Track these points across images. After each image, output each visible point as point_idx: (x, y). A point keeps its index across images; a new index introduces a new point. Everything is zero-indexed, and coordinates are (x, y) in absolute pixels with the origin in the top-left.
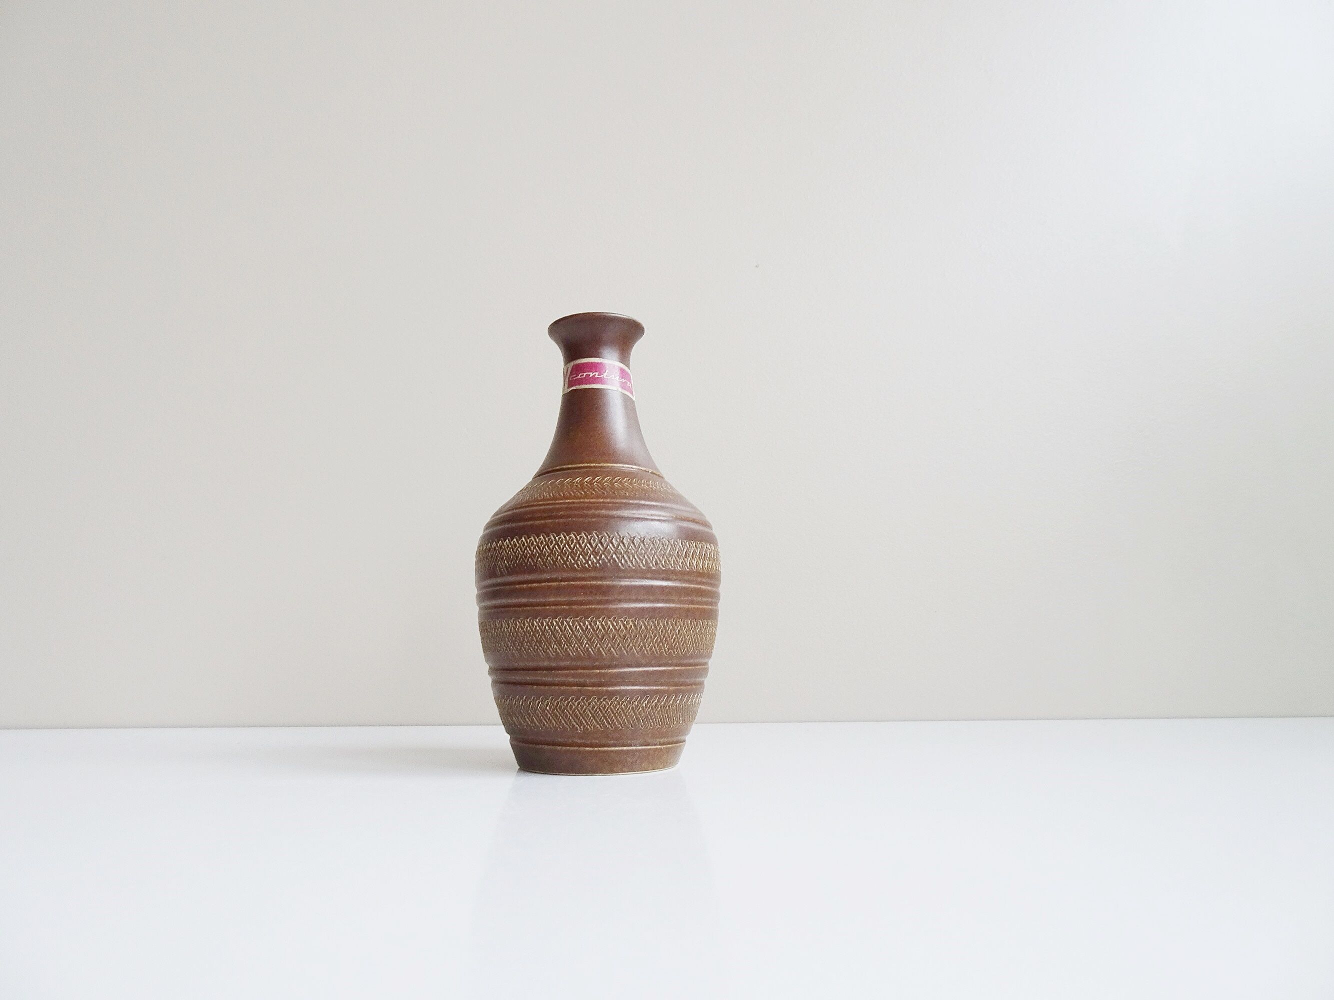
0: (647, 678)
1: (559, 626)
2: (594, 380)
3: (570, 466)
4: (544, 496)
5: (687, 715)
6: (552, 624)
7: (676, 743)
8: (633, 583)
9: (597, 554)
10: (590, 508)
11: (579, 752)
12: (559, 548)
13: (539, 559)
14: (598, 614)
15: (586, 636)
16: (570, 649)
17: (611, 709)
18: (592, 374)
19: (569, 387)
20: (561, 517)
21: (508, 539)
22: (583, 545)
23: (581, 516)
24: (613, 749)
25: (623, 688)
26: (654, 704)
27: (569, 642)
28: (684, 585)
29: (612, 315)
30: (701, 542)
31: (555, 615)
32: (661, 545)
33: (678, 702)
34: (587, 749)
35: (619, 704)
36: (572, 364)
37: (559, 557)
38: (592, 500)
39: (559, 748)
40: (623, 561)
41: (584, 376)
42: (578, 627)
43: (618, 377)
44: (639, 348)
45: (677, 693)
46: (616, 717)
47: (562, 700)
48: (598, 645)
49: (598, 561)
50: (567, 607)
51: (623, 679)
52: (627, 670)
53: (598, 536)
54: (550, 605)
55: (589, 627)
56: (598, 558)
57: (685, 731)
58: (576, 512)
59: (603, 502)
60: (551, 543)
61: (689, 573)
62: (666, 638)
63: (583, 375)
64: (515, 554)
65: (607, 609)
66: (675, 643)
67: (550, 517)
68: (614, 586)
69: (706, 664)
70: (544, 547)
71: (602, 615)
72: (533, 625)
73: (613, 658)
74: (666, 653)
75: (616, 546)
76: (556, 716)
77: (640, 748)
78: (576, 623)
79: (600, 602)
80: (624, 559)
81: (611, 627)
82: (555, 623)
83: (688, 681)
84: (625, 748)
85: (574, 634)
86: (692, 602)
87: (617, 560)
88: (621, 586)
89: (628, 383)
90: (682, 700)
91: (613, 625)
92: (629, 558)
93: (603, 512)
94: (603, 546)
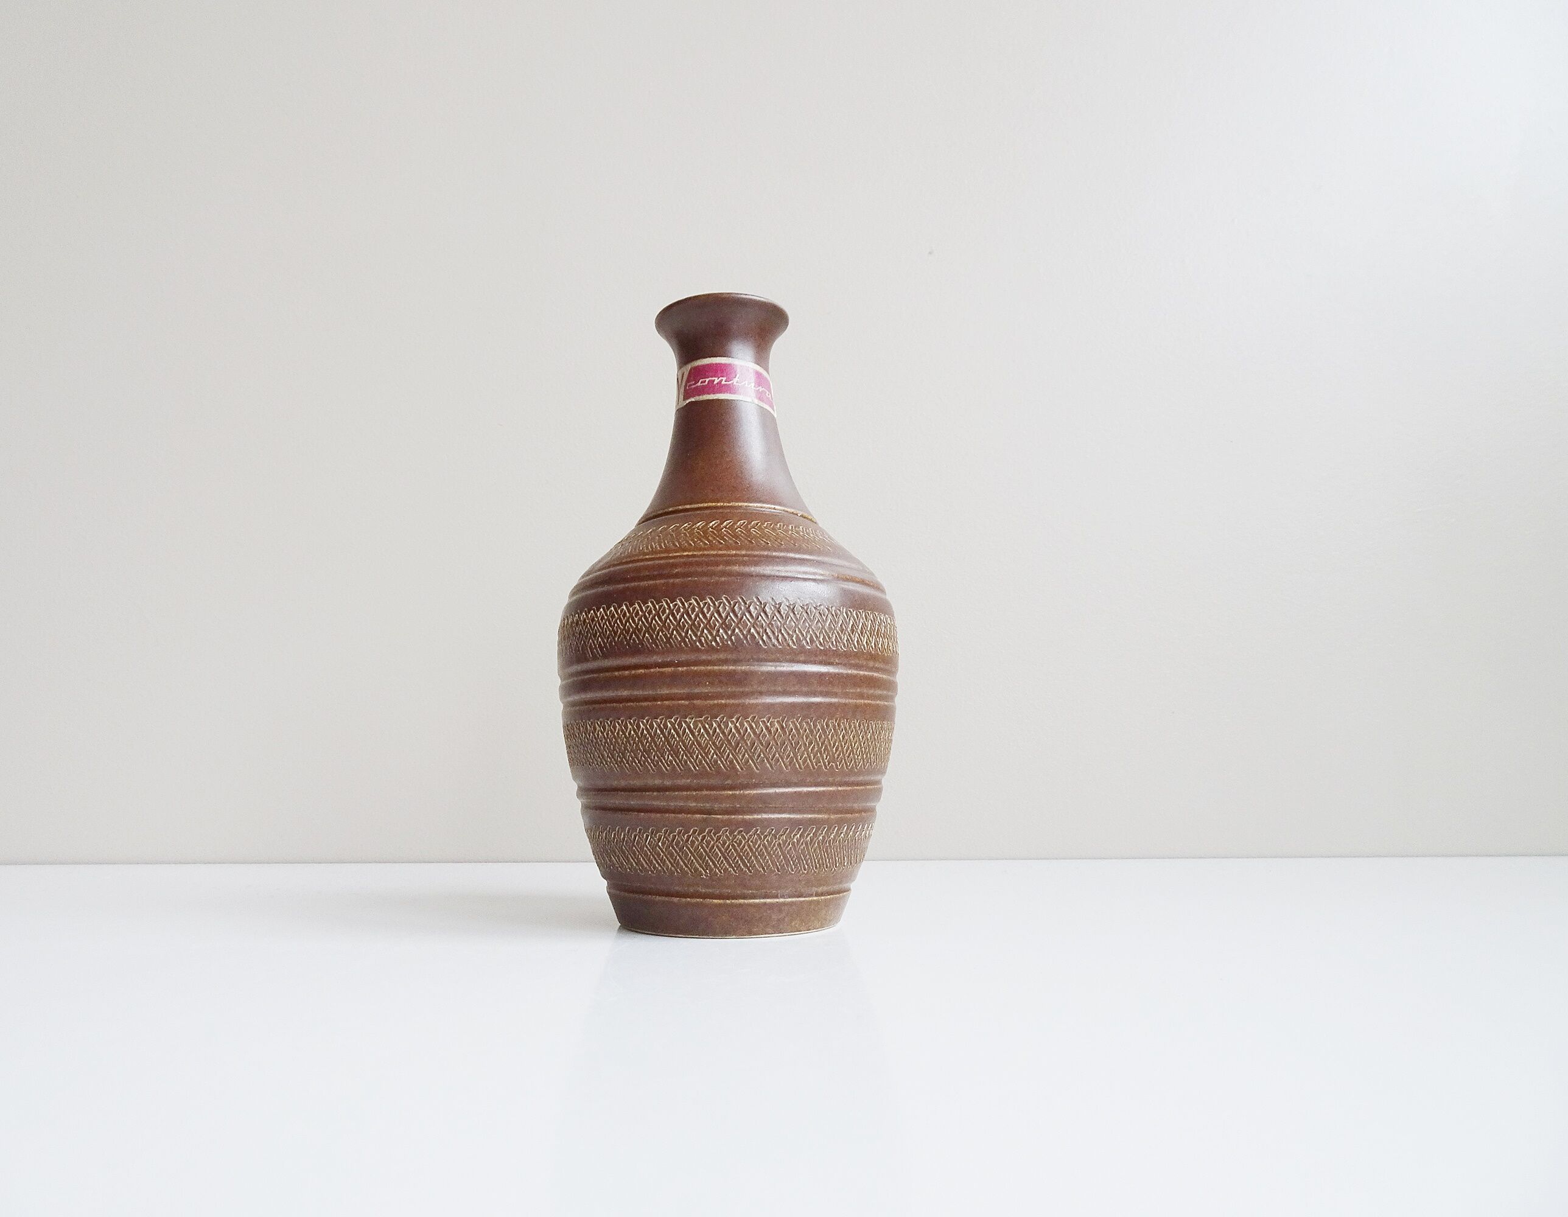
0: (798, 803)
1: (675, 729)
2: (721, 388)
3: (688, 507)
4: (652, 547)
5: (853, 854)
6: (666, 726)
7: (839, 892)
8: (779, 669)
9: (728, 627)
10: (717, 564)
11: (706, 906)
12: (675, 618)
13: (647, 635)
14: (731, 712)
15: (714, 743)
16: (691, 762)
17: (749, 846)
18: (717, 381)
19: (684, 399)
20: (676, 576)
21: (603, 608)
22: (708, 615)
23: (704, 574)
24: (752, 901)
25: (765, 816)
26: (809, 838)
27: (689, 751)
28: (850, 672)
29: (744, 296)
30: (872, 610)
31: (670, 713)
32: (817, 615)
33: (842, 835)
34: (715, 901)
35: (760, 838)
36: (689, 367)
37: (675, 632)
38: (720, 552)
39: (676, 900)
40: (765, 638)
41: (707, 382)
42: (702, 730)
43: (753, 384)
44: (780, 345)
45: (840, 823)
46: (756, 858)
47: (679, 833)
48: (731, 756)
49: (730, 638)
50: (687, 703)
51: (765, 804)
52: (771, 791)
53: (729, 603)
54: (662, 700)
55: (718, 730)
56: (730, 632)
57: (849, 876)
58: (699, 569)
59: (735, 555)
60: (664, 612)
61: (856, 655)
62: (826, 746)
63: (705, 381)
64: (613, 628)
65: (743, 705)
66: (838, 753)
67: (661, 576)
68: (752, 673)
69: (878, 782)
70: (653, 618)
71: (736, 712)
72: (638, 727)
73: (751, 775)
74: (826, 768)
75: (754, 616)
76: (672, 855)
77: (790, 900)
78: (700, 725)
79: (733, 696)
80: (767, 634)
81: (749, 730)
82: (669, 725)
83: (856, 806)
84: (768, 901)
85: (697, 741)
86: (861, 696)
87: (756, 635)
88: (763, 673)
89: (768, 392)
90: (847, 834)
91: (751, 727)
92: (773, 633)
93: (736, 568)
94: (736, 616)
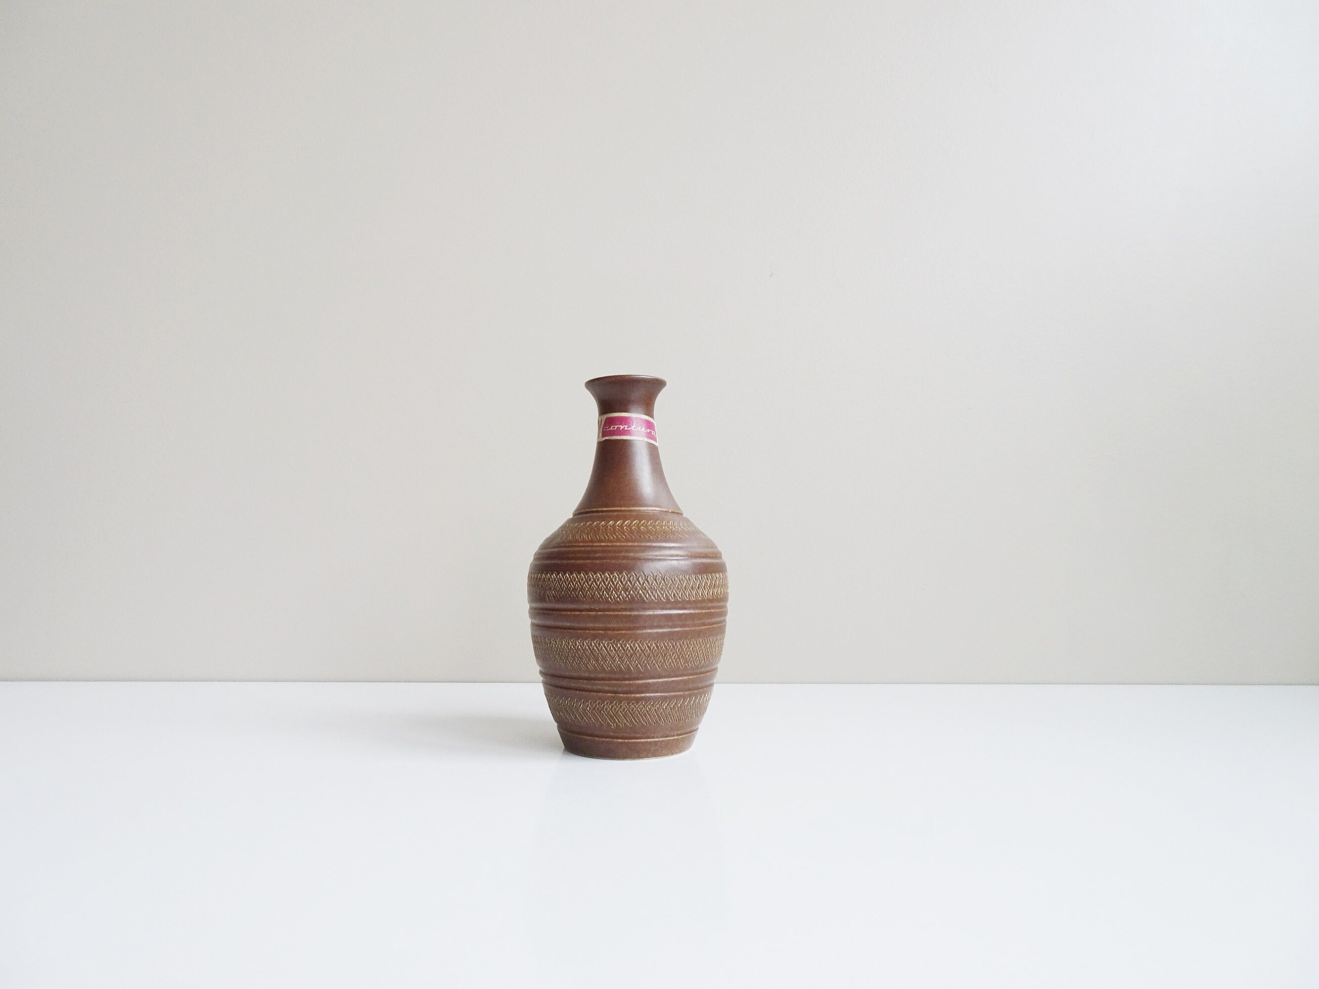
0: (666, 687)
1: (596, 647)
2: (624, 432)
3: (605, 509)
4: (583, 537)
5: (700, 710)
6: (591, 645)
7: (690, 732)
8: (655, 613)
9: (627, 590)
10: (621, 552)
11: (613, 743)
12: (596, 584)
13: (580, 593)
14: (628, 638)
15: (619, 655)
16: (605, 665)
17: (638, 711)
18: (622, 427)
20: (598, 558)
21: (555, 574)
22: (615, 583)
23: (614, 558)
24: (639, 740)
25: (647, 695)
26: (672, 706)
27: (604, 658)
28: (697, 612)
29: (638, 377)
30: (711, 573)
31: (594, 637)
32: (678, 581)
33: (692, 702)
34: (619, 740)
35: (644, 707)
37: (596, 592)
38: (622, 544)
39: (597, 739)
40: (647, 596)
41: (616, 428)
42: (612, 648)
43: (644, 429)
45: (690, 696)
46: (642, 717)
47: (599, 703)
48: (628, 662)
49: (627, 596)
50: (603, 632)
51: (647, 688)
52: (650, 681)
53: (627, 576)
54: (589, 630)
55: (620, 648)
56: (627, 593)
57: (698, 723)
58: (610, 555)
59: (632, 546)
60: (590, 580)
61: (701, 601)
62: (682, 655)
63: (615, 428)
64: (561, 587)
65: (634, 634)
66: (689, 658)
67: (589, 558)
68: (640, 616)
70: (584, 583)
71: (630, 639)
72: (576, 644)
73: (640, 672)
74: (682, 667)
75: (642, 583)
76: (595, 715)
77: (661, 739)
78: (610, 645)
79: (629, 629)
80: (649, 594)
81: (638, 648)
82: (593, 644)
83: (700, 685)
84: (649, 740)
85: (609, 653)
86: (704, 624)
87: (642, 594)
88: (647, 616)
90: (695, 701)
91: (639, 647)
92: (653, 593)
93: (632, 554)
94: (631, 583)
